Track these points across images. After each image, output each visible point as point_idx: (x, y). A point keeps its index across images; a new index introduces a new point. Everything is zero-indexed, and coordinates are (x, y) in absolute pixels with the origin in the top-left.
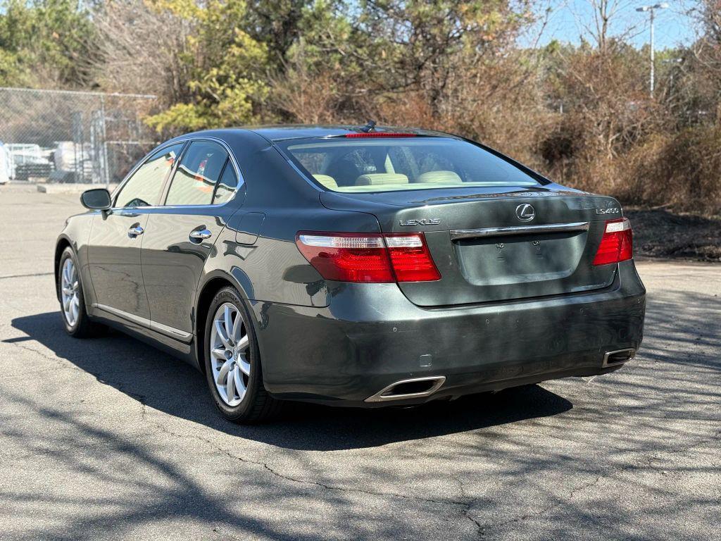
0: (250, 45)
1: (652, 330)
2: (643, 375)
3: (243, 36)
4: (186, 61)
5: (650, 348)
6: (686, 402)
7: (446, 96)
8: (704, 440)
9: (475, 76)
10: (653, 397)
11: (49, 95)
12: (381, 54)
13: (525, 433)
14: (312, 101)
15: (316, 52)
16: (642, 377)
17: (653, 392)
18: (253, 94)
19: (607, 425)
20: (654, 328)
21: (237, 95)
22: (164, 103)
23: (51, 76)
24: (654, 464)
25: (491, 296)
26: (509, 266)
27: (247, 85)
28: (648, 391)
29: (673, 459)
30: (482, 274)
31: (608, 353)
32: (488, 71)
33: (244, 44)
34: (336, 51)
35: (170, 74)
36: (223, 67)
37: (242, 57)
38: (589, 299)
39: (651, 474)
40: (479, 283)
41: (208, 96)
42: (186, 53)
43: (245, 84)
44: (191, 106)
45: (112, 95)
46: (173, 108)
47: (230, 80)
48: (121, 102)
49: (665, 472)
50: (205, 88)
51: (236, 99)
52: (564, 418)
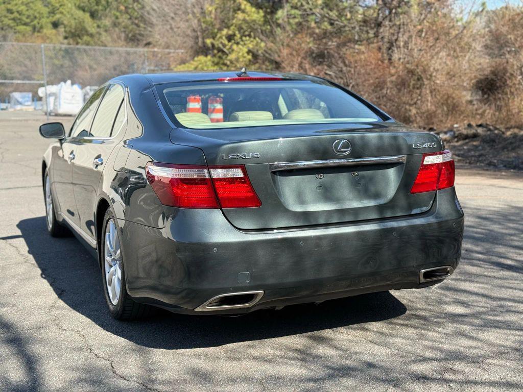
0: (251, 12)
1: (512, 240)
2: (483, 283)
3: (245, 5)
4: (207, 24)
5: (502, 257)
6: (508, 311)
7: (399, 47)
8: (506, 351)
9: (421, 31)
10: (482, 304)
11: (117, 52)
12: (346, 15)
13: (350, 337)
14: (294, 53)
15: (298, 15)
16: (481, 285)
17: (484, 299)
18: (253, 48)
19: (425, 332)
20: (515, 238)
21: (241, 49)
22: (190, 56)
23: (119, 38)
24: (448, 376)
25: (308, 220)
26: (327, 194)
27: (249, 42)
28: (480, 299)
29: (467, 370)
30: (301, 201)
31: (423, 271)
32: (431, 26)
33: (247, 11)
34: (313, 14)
35: (195, 34)
36: (232, 28)
37: (244, 20)
38: (403, 224)
39: (438, 386)
40: (298, 209)
41: (220, 50)
42: (208, 18)
43: (247, 40)
44: (209, 57)
45: (153, 50)
46: (196, 59)
47: (236, 38)
48: (160, 55)
49: (451, 385)
50: (218, 44)
51: (240, 52)
52: (392, 323)
